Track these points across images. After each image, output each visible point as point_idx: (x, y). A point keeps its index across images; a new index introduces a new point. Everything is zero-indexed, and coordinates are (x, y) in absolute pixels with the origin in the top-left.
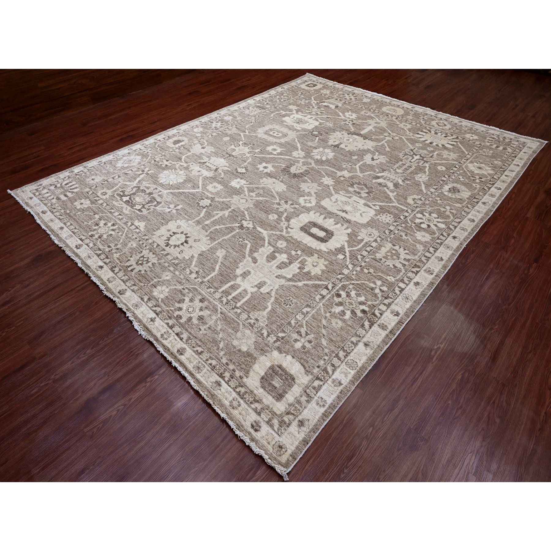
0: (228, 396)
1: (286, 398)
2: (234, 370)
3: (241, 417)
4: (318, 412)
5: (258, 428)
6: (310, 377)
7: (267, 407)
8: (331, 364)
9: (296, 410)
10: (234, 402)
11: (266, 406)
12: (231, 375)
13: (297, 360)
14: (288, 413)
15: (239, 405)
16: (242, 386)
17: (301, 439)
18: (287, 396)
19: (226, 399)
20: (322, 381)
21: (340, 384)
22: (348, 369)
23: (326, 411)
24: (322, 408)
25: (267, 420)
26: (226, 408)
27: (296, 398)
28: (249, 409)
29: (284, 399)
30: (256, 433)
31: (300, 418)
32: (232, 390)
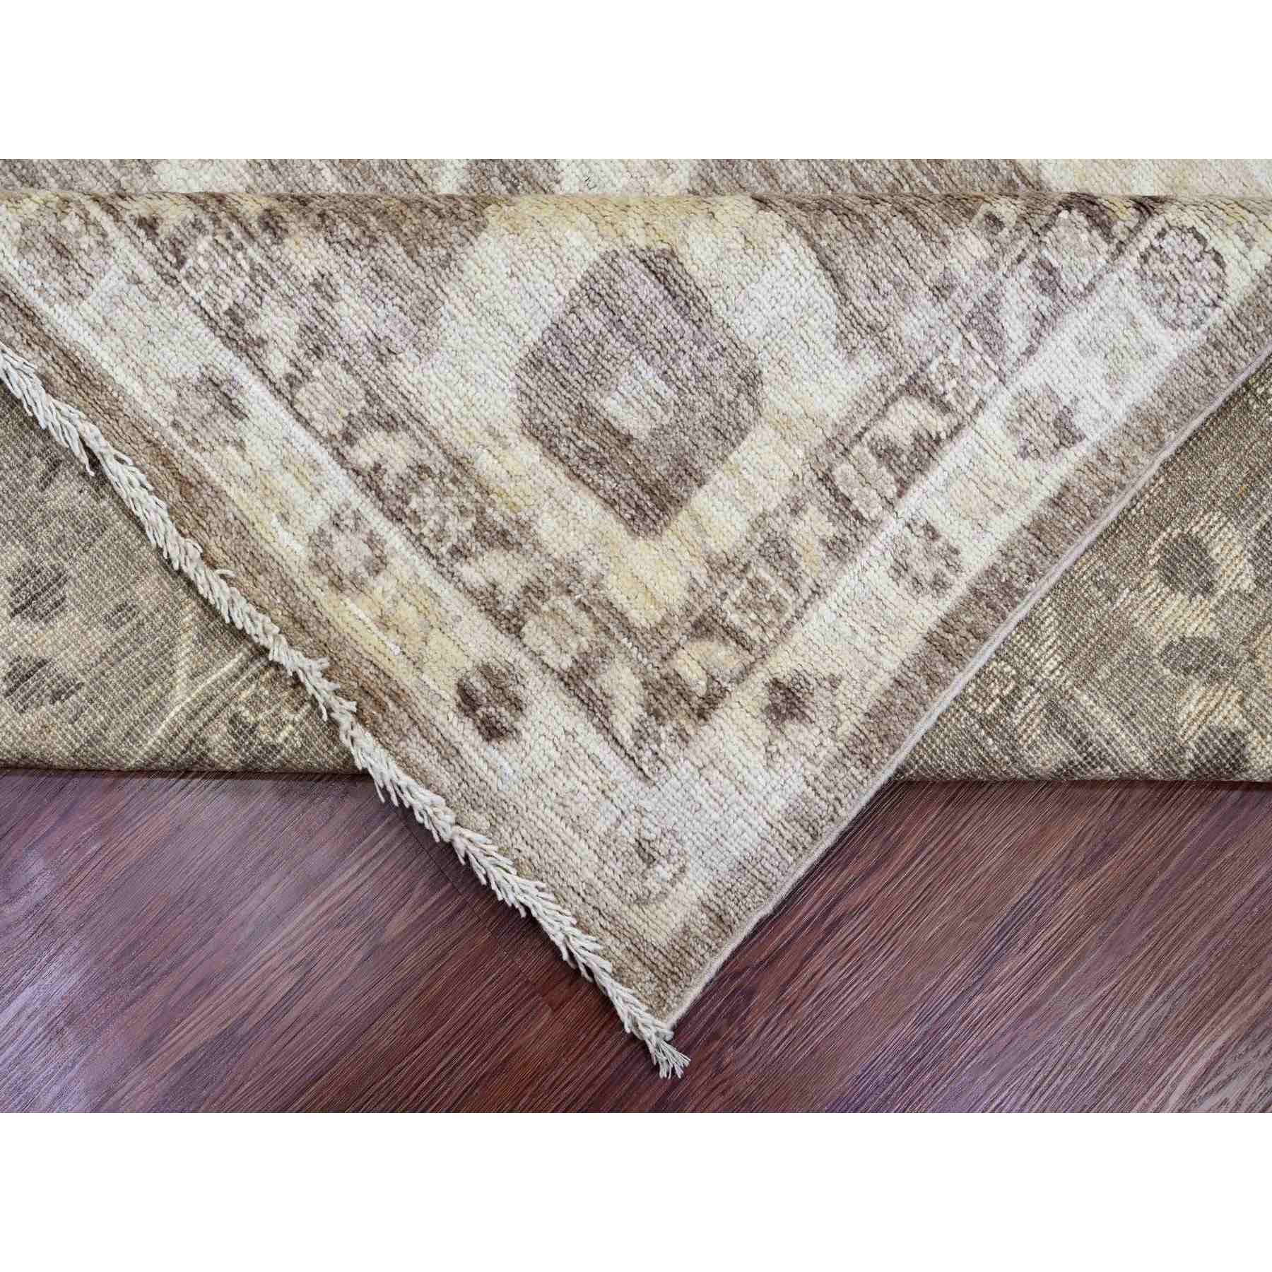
0: (299, 495)
1: (696, 518)
2: (323, 285)
3: (391, 644)
4: (901, 623)
5: (505, 715)
6: (871, 366)
7: (563, 577)
8: (1041, 263)
9: (759, 608)
10: (341, 542)
11: (558, 564)
12: (306, 329)
13: (791, 224)
14: (704, 627)
15: (378, 565)
16: (390, 424)
17: (778, 803)
18: (701, 500)
19: (284, 518)
20: (946, 408)
21: (1066, 434)
22: (1145, 316)
23: (948, 624)
24: (927, 600)
25: (567, 663)
26: (287, 585)
27: (759, 522)
28: (446, 591)
29: (682, 520)
30: (491, 751)
31: (783, 664)
32: (322, 455)
